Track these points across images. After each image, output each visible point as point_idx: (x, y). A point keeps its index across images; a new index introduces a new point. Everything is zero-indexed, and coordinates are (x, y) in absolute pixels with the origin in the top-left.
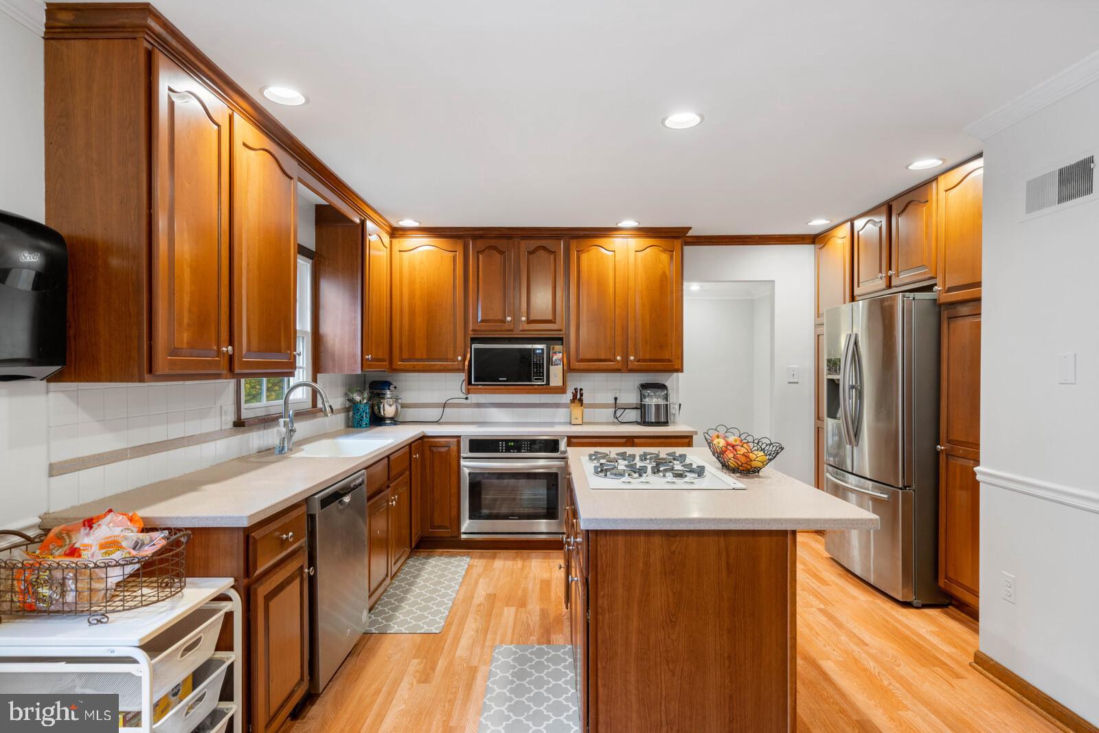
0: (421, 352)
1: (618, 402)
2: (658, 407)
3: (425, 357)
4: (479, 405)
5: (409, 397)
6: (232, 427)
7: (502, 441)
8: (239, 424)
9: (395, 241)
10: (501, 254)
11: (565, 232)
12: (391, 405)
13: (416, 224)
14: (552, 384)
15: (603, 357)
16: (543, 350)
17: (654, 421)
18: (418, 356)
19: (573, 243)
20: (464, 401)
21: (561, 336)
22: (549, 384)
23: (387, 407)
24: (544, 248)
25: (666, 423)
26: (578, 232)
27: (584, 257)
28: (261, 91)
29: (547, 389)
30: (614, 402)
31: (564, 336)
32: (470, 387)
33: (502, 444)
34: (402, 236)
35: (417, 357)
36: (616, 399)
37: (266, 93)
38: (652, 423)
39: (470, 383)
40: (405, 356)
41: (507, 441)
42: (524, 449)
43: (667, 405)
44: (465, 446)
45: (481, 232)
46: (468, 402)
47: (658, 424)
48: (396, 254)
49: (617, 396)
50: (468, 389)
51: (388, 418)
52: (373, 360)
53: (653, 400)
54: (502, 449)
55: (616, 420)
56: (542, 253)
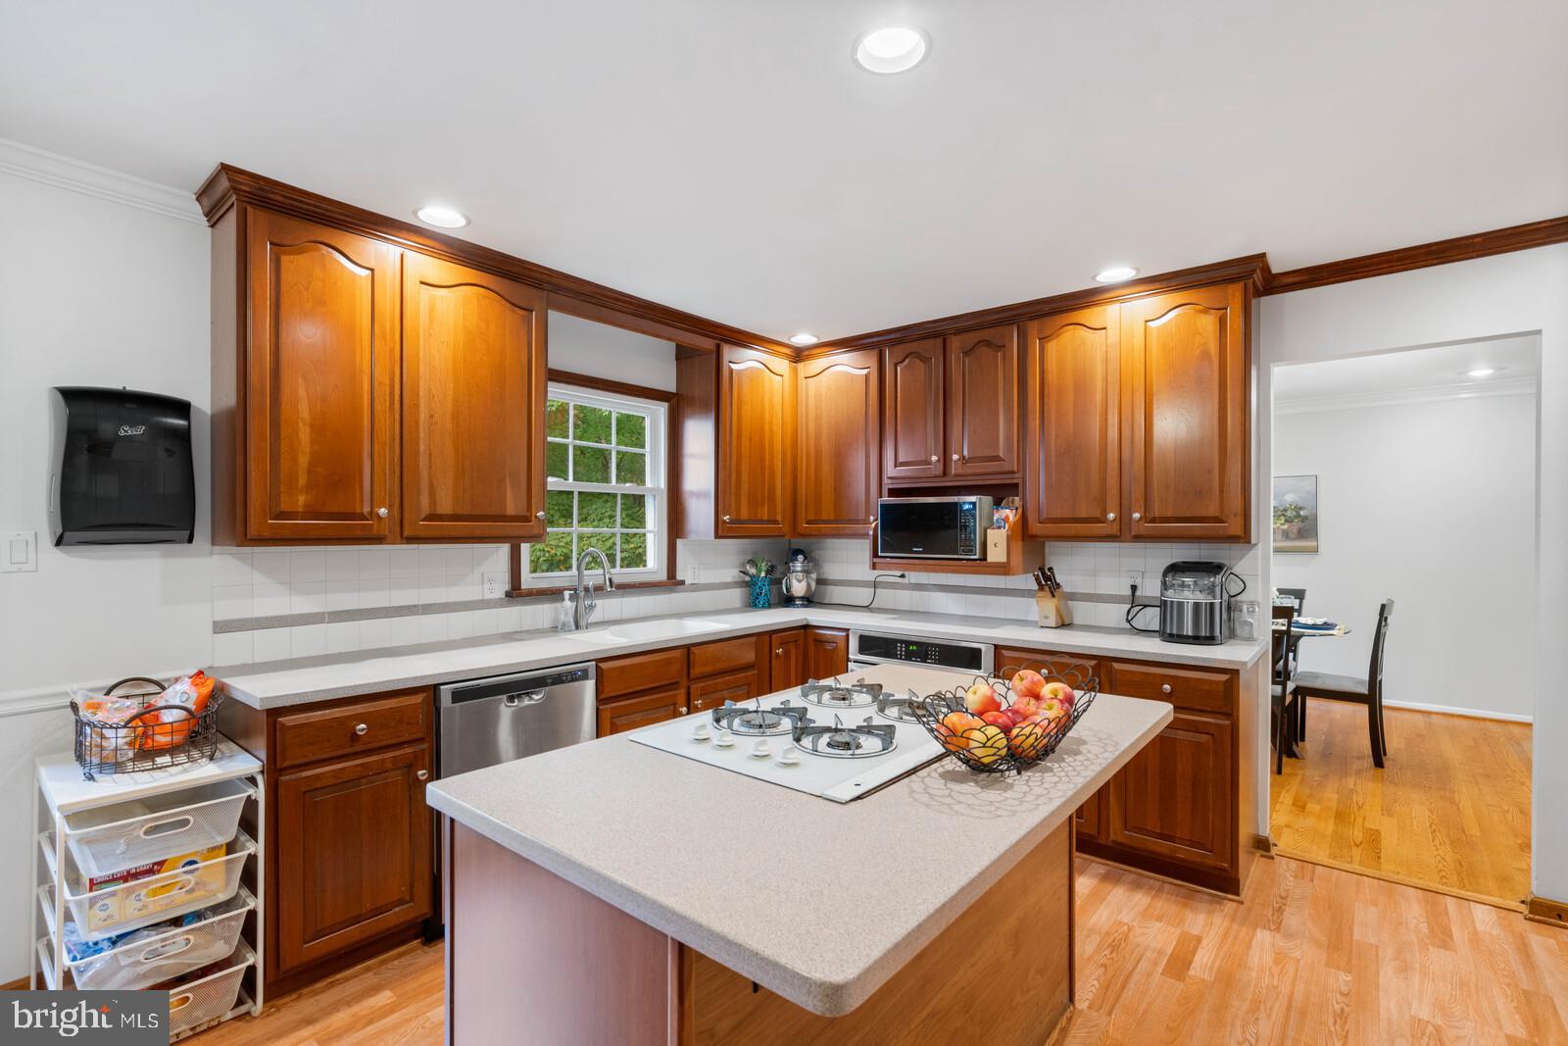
0: (827, 512)
1: (1138, 593)
2: (1197, 606)
3: (832, 518)
4: (919, 587)
5: (832, 571)
6: (504, 596)
7: (902, 642)
8: (516, 592)
9: (800, 365)
10: (925, 363)
11: (1020, 311)
12: (799, 581)
13: (813, 340)
14: (991, 558)
15: (1083, 515)
16: (974, 504)
17: (1190, 634)
18: (825, 517)
19: (1033, 327)
20: (900, 580)
21: (1015, 481)
22: (985, 559)
23: (795, 583)
24: (988, 343)
25: (1210, 640)
26: (1039, 307)
27: (1052, 347)
28: (415, 213)
29: (982, 565)
30: (1129, 592)
31: (1020, 481)
32: (876, 560)
33: (901, 647)
34: (808, 358)
35: (823, 518)
36: (1134, 588)
37: (421, 214)
38: (1188, 637)
39: (875, 555)
40: (811, 517)
41: (908, 643)
42: (931, 659)
43: (1212, 604)
44: (854, 644)
45: (898, 335)
46: (905, 581)
47: (1196, 640)
48: (802, 382)
49: (1138, 582)
50: (874, 564)
51: (798, 598)
52: (732, 522)
53: (1190, 594)
54: (901, 655)
55: (1128, 626)
56: (984, 351)
